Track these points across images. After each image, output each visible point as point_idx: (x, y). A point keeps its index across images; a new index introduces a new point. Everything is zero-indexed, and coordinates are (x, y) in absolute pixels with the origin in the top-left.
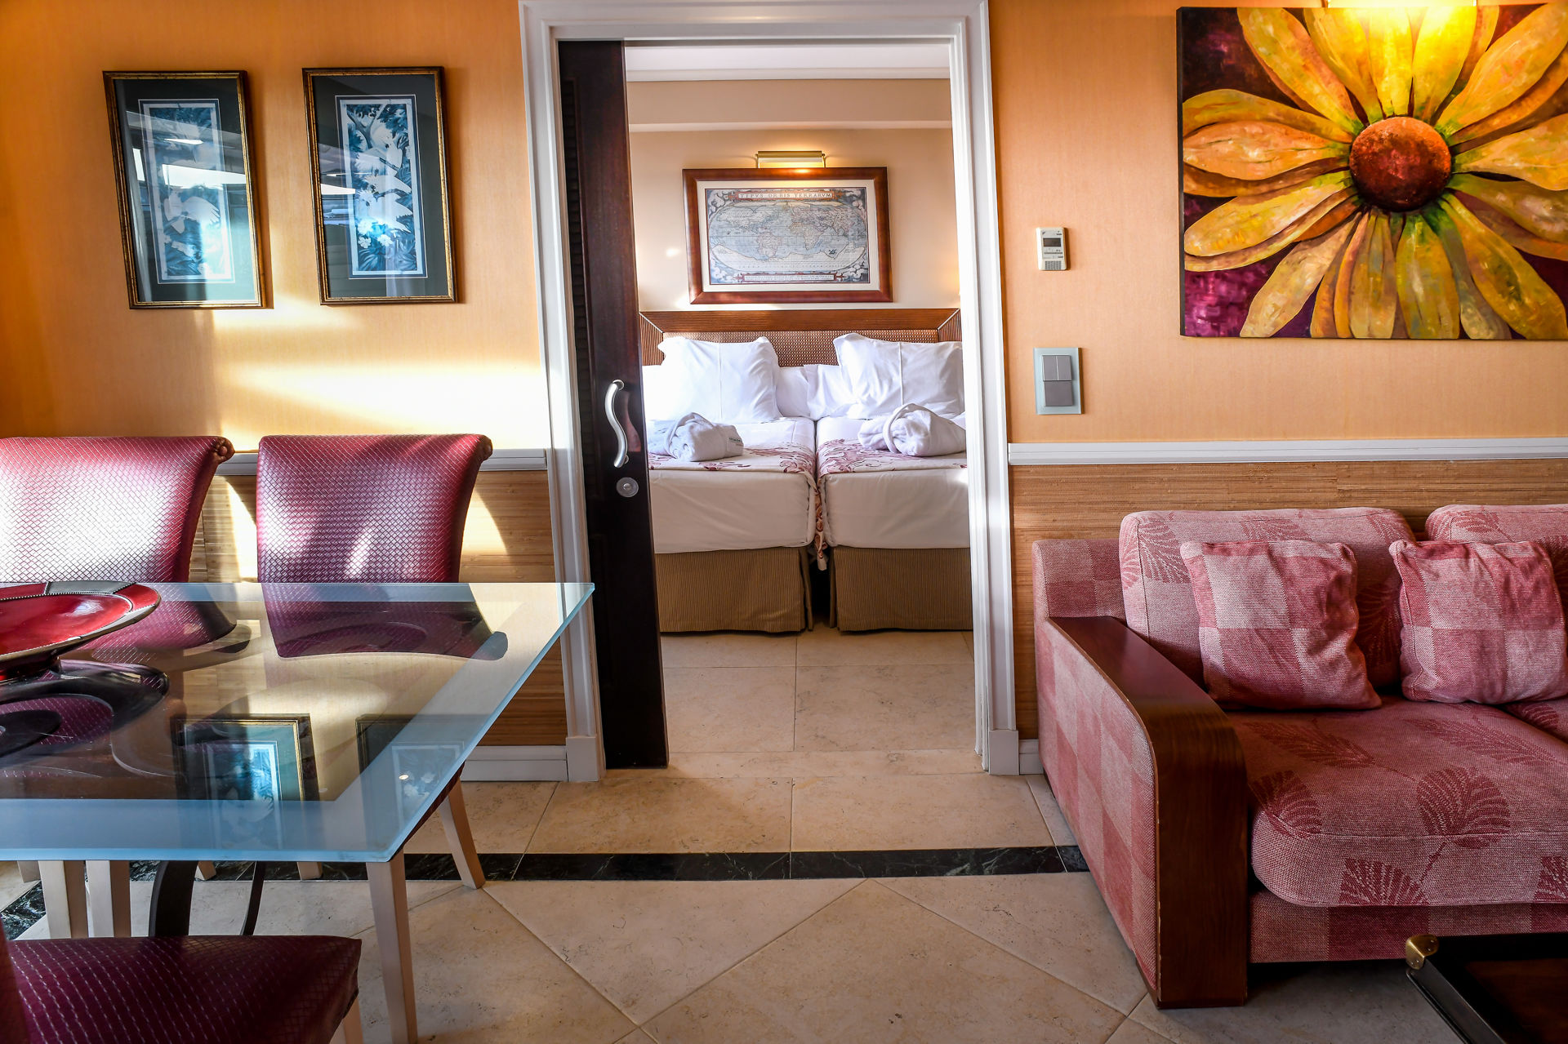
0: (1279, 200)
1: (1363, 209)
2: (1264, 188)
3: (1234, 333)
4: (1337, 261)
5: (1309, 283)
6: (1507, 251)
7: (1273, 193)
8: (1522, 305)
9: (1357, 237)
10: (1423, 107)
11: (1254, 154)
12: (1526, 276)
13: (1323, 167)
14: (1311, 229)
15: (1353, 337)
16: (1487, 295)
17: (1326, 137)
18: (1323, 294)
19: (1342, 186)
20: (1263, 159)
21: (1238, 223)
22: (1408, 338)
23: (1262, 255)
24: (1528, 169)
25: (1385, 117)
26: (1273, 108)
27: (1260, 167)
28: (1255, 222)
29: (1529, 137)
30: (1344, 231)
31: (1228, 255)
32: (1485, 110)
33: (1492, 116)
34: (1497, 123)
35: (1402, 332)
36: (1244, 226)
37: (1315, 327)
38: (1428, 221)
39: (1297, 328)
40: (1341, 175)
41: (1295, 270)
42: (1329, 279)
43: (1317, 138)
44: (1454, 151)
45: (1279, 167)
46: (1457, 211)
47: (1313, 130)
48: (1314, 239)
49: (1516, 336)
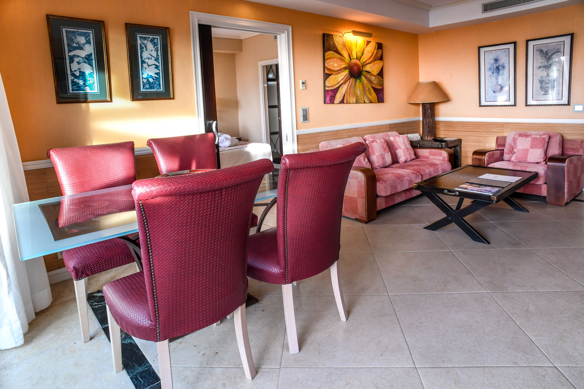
0: (339, 75)
1: (351, 77)
2: (337, 72)
3: (333, 103)
4: (348, 88)
5: (344, 92)
6: (369, 86)
7: (338, 73)
8: (372, 96)
9: (350, 82)
10: (358, 58)
11: (336, 65)
12: (372, 91)
13: (345, 68)
14: (344, 81)
15: (350, 103)
16: (367, 94)
17: (346, 62)
18: (346, 94)
19: (348, 72)
20: (337, 66)
21: (334, 79)
22: (358, 103)
23: (337, 86)
24: (372, 71)
25: (354, 59)
26: (338, 56)
27: (337, 68)
28: (336, 79)
29: (371, 65)
30: (348, 81)
31: (332, 86)
32: (366, 59)
33: (367, 60)
34: (367, 62)
35: (357, 102)
36: (335, 80)
37: (345, 101)
38: (360, 80)
39: (342, 102)
40: (348, 70)
41: (342, 89)
42: (346, 92)
43: (344, 62)
44: (363, 66)
45: (339, 68)
46: (363, 78)
47: (344, 61)
48: (344, 83)
49: (371, 102)
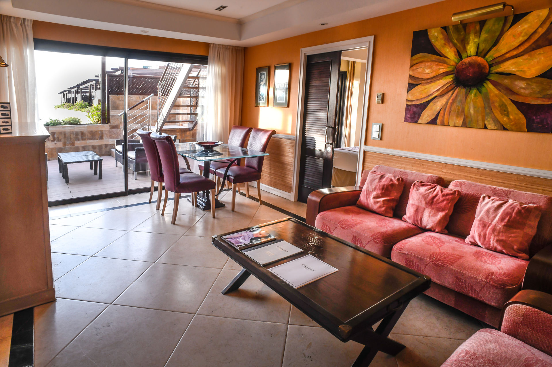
0: (433, 84)
1: (457, 85)
2: (429, 81)
3: (416, 122)
4: (447, 103)
5: (438, 108)
6: (506, 100)
7: (431, 82)
8: (509, 119)
9: (454, 95)
10: (481, 52)
11: (427, 71)
12: (512, 108)
13: (447, 74)
14: (441, 93)
15: (449, 125)
16: (496, 114)
17: (449, 65)
18: (442, 112)
19: (452, 79)
20: (430, 72)
21: (421, 91)
22: (466, 127)
23: (426, 100)
24: (518, 71)
25: (468, 57)
26: (434, 57)
27: (429, 75)
28: (426, 91)
29: (520, 60)
30: (450, 93)
31: (417, 100)
32: (504, 51)
33: (506, 53)
34: (508, 56)
35: (465, 125)
36: (422, 92)
37: (438, 122)
38: (478, 89)
39: (433, 122)
40: (452, 76)
41: (435, 104)
42: (444, 107)
43: (446, 65)
44: (491, 66)
45: (432, 75)
46: (489, 86)
47: (445, 62)
48: (441, 95)
49: (505, 129)
